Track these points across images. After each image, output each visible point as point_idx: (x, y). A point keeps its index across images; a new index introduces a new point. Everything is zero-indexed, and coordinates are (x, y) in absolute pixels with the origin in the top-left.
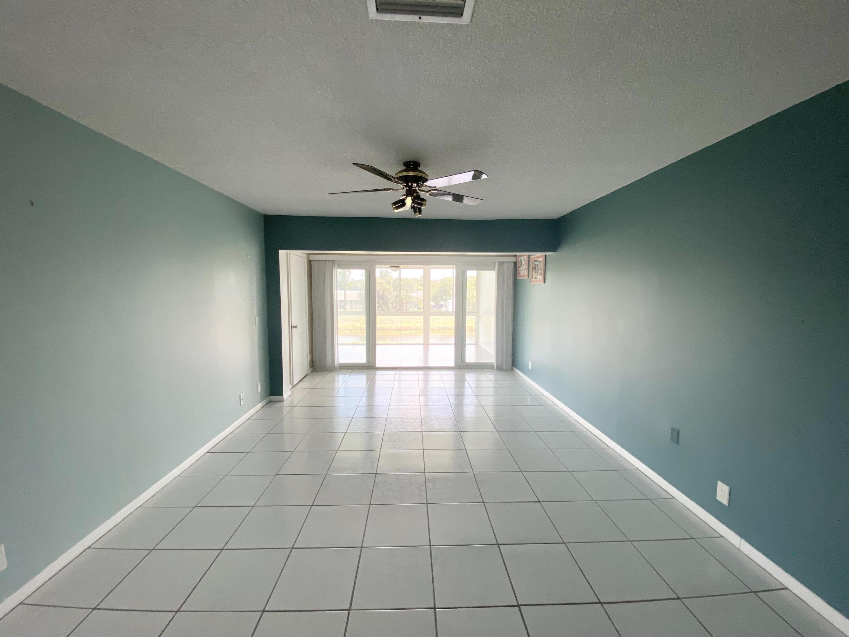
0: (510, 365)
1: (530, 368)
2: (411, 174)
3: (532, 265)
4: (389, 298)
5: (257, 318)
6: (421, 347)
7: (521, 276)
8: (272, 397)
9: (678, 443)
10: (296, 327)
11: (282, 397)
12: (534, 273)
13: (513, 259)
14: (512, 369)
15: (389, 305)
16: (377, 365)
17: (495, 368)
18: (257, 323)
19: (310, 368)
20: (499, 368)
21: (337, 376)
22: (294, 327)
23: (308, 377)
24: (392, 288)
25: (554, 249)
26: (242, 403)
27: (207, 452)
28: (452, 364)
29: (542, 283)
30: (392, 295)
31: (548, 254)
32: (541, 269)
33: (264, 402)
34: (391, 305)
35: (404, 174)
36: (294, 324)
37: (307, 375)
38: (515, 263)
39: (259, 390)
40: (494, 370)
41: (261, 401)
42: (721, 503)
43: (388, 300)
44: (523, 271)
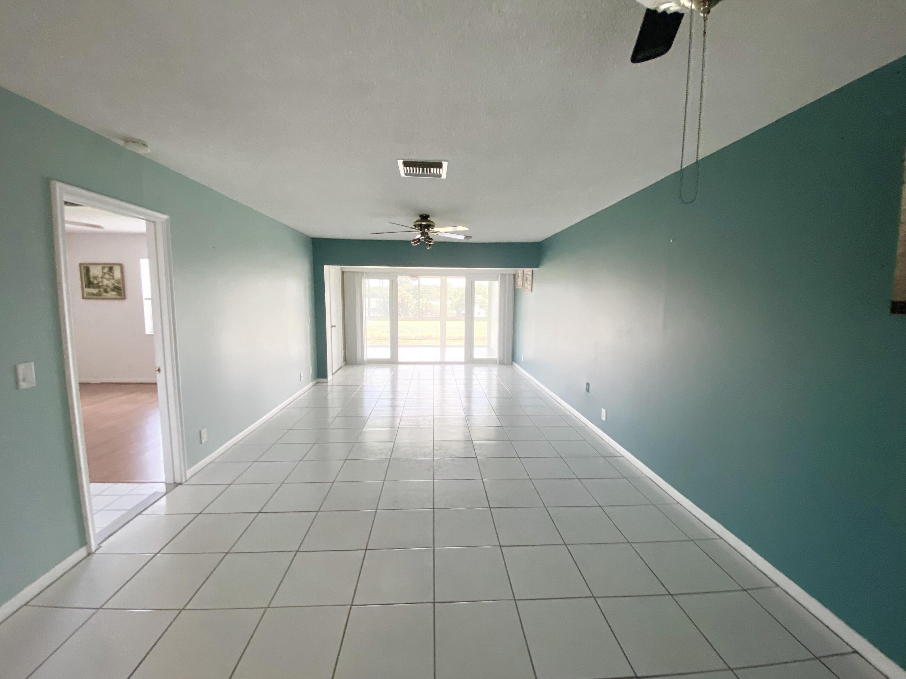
0: (511, 360)
1: (523, 360)
2: (424, 223)
3: (525, 278)
4: (408, 306)
5: (309, 317)
6: (438, 349)
7: (518, 287)
8: (318, 379)
9: (588, 392)
10: (335, 326)
11: (326, 379)
12: (526, 283)
13: (513, 273)
14: (512, 364)
15: (409, 314)
16: (399, 360)
17: (498, 362)
18: (309, 322)
19: (344, 362)
20: (501, 363)
21: (366, 368)
22: (333, 326)
23: (343, 368)
24: (412, 297)
25: (537, 266)
26: (302, 379)
27: (284, 408)
28: (463, 360)
29: (531, 292)
30: (412, 303)
31: (534, 269)
32: (530, 281)
33: (314, 382)
34: (411, 313)
35: (420, 223)
36: (333, 324)
37: (341, 367)
38: (515, 275)
39: (311, 373)
40: (497, 364)
41: (312, 381)
42: (603, 420)
43: (408, 309)
44: (519, 281)
